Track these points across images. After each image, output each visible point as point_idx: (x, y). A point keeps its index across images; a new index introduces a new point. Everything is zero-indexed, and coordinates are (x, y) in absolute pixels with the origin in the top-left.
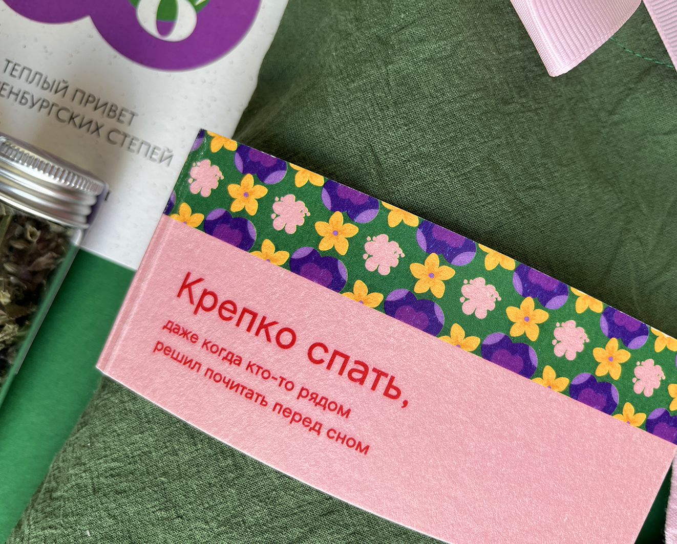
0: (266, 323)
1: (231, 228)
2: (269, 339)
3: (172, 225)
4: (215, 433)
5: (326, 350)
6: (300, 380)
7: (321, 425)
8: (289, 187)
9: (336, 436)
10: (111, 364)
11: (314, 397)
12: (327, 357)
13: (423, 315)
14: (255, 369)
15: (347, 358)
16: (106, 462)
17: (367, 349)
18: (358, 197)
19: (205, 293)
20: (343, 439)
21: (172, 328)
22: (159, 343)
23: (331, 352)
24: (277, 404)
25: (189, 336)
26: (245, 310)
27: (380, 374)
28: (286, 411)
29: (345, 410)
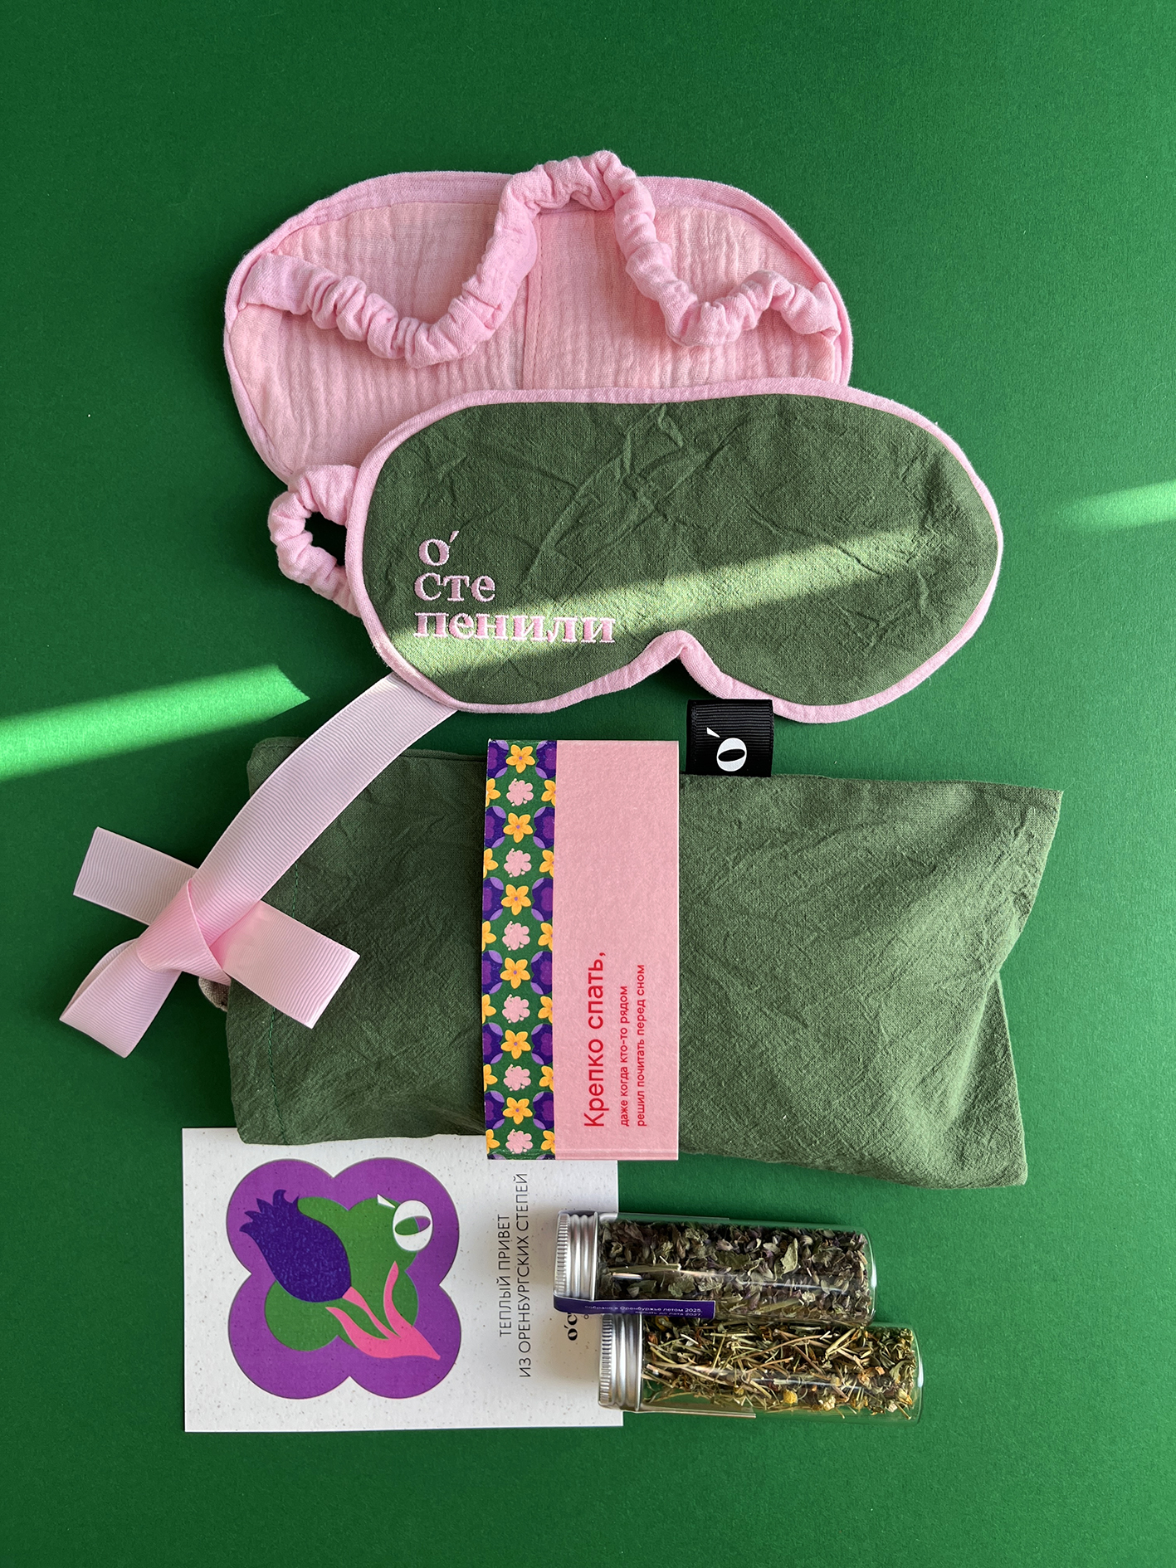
0: (592, 1063)
1: (543, 1110)
2: (602, 1056)
3: (559, 1150)
4: (676, 1064)
5: (592, 1018)
6: (617, 1026)
7: (638, 1001)
8: (500, 1086)
9: (641, 989)
10: (669, 1151)
11: (624, 1013)
12: (595, 1015)
13: (542, 967)
14: (624, 1057)
15: (590, 1003)
16: (734, 1125)
17: (579, 993)
18: (486, 1039)
19: (592, 1109)
20: (641, 984)
21: (625, 1120)
22: (639, 1125)
23: (591, 1014)
24: (639, 1034)
25: (624, 1107)
26: (591, 1079)
27: (591, 978)
28: (640, 1026)
29: (623, 990)
